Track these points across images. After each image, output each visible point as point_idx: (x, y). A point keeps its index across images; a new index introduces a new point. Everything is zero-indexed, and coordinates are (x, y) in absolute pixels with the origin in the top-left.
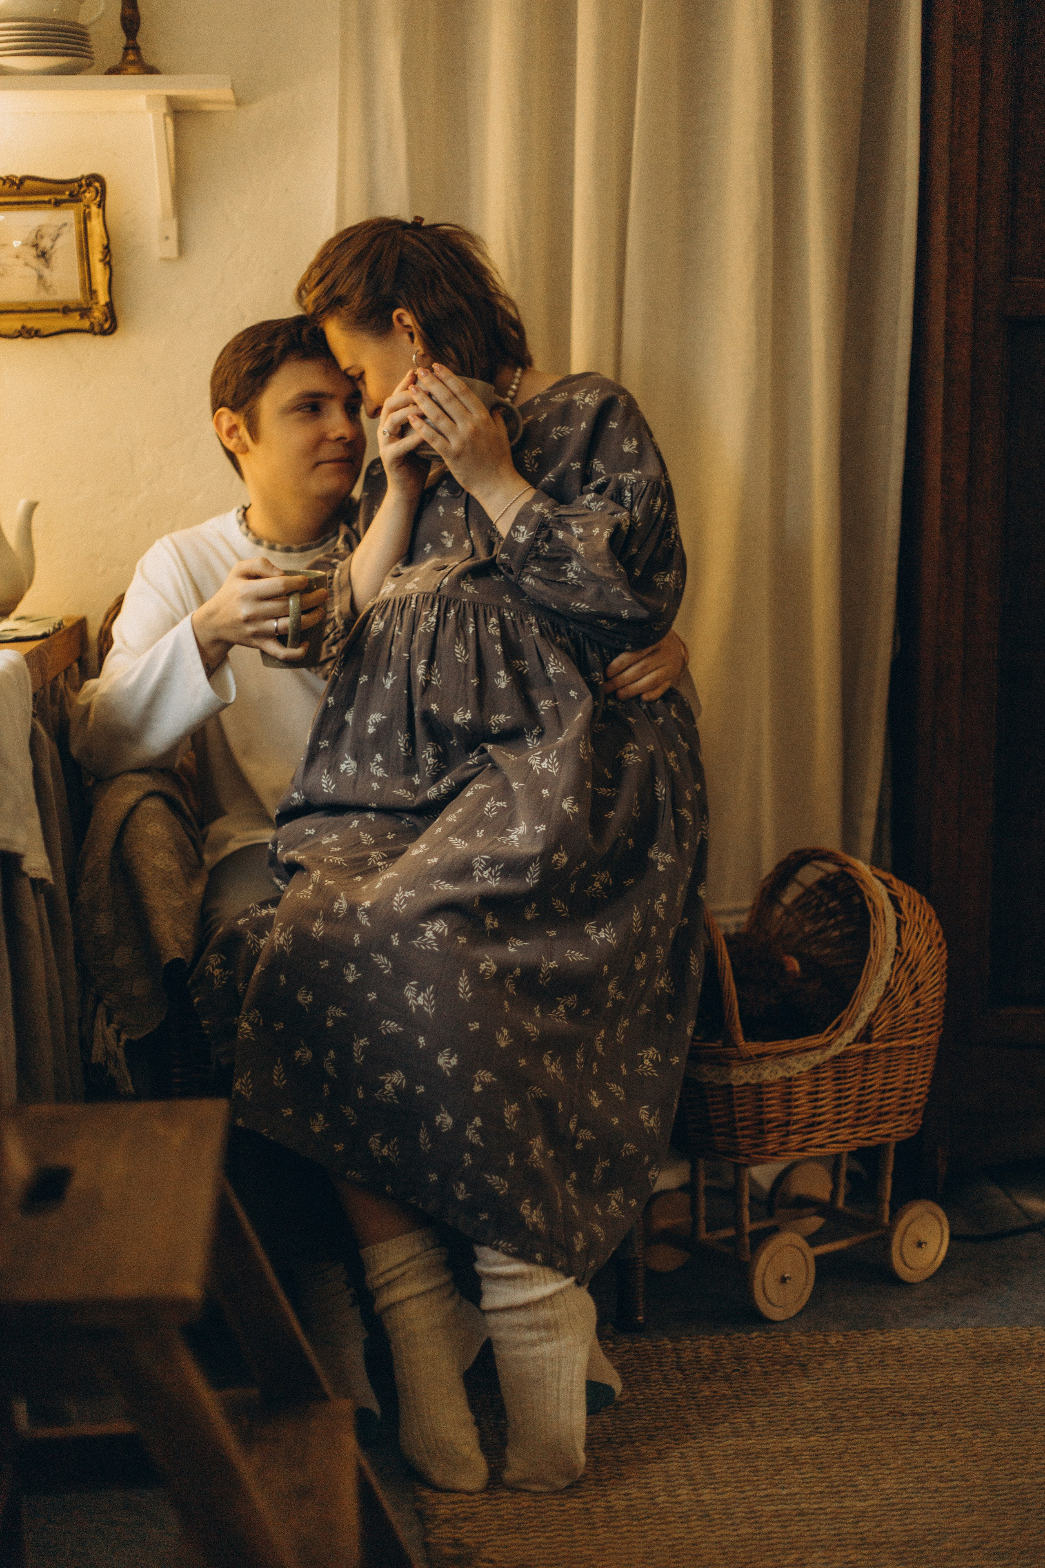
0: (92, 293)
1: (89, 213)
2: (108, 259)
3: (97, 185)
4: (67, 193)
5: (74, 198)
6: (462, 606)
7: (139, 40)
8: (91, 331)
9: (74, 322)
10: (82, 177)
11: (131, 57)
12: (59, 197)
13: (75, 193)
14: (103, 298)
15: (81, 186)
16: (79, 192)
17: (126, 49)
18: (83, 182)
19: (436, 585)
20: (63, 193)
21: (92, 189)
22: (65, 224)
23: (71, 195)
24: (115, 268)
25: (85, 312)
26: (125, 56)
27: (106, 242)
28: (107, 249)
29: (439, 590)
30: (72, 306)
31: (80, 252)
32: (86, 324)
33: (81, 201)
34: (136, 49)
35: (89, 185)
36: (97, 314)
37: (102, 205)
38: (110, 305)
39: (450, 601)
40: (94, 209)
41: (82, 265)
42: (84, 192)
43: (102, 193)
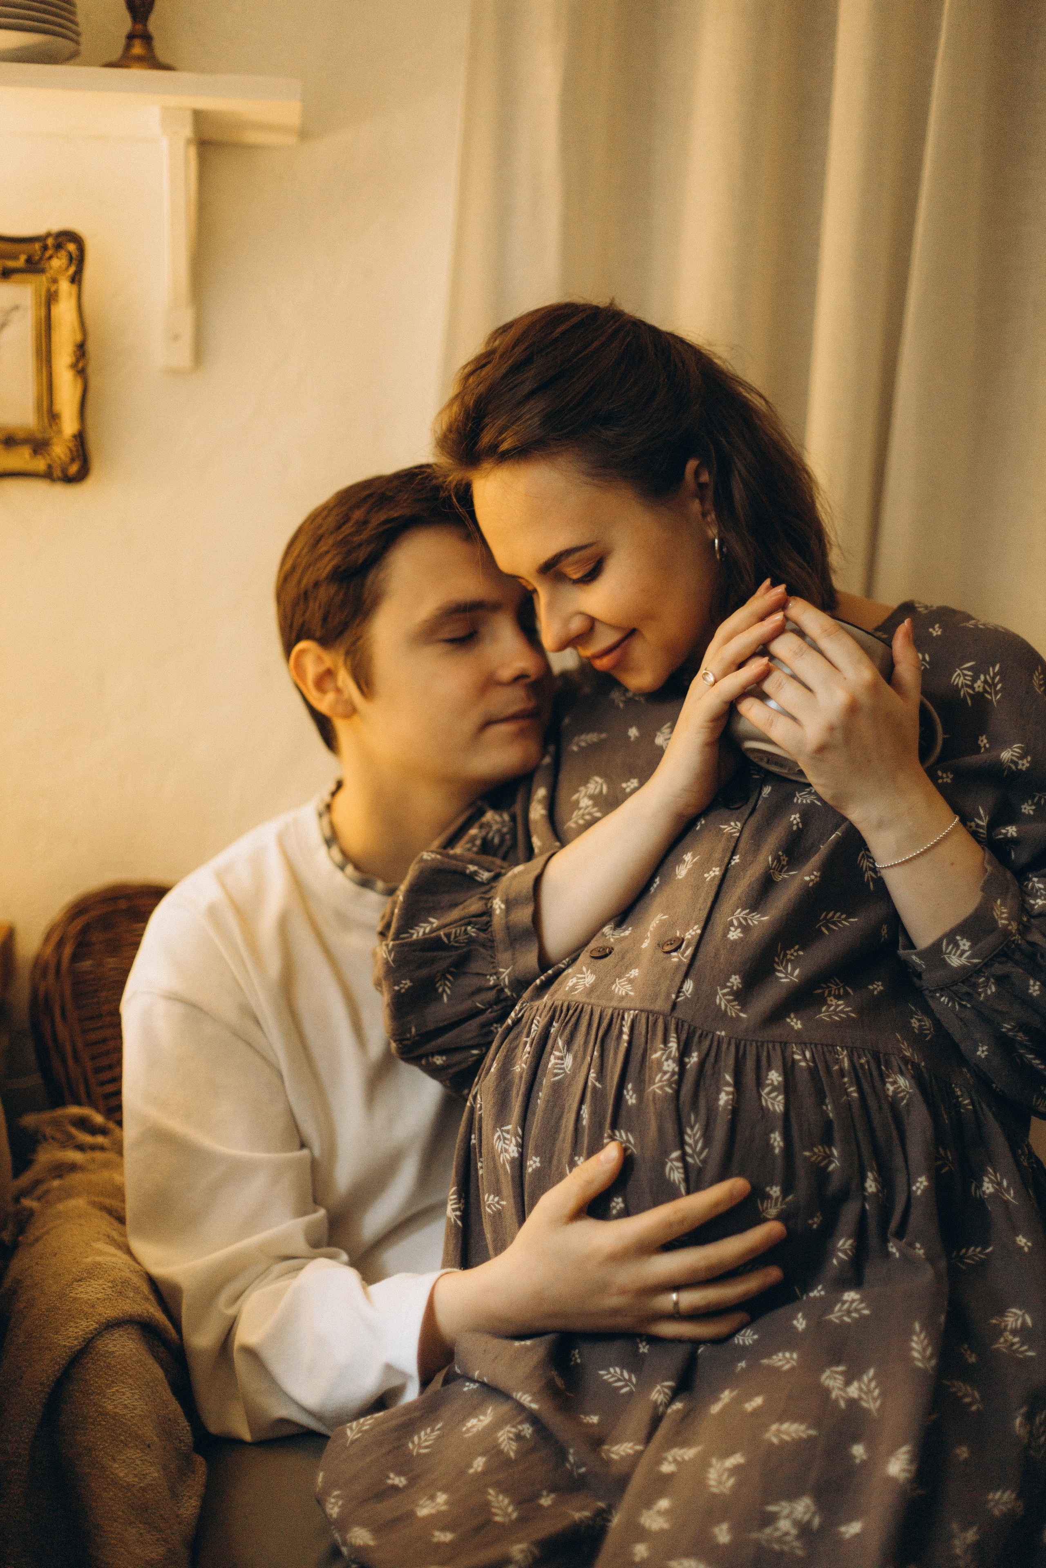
0: (53, 417)
1: (56, 292)
2: (81, 365)
3: (72, 247)
4: (23, 258)
5: (34, 266)
6: (715, 1043)
7: (154, 24)
8: (48, 475)
9: (21, 459)
10: (49, 235)
11: (138, 49)
12: (11, 264)
13: (37, 258)
14: (69, 426)
15: (45, 248)
16: (41, 259)
17: (131, 37)
18: (50, 242)
19: (668, 995)
20: (15, 257)
21: (63, 254)
22: (16, 308)
23: (29, 260)
24: (93, 381)
25: (39, 446)
26: (128, 47)
27: (79, 338)
28: (81, 350)
29: (674, 1005)
30: (21, 435)
31: (38, 352)
32: (40, 465)
33: (42, 271)
34: (147, 38)
35: (59, 247)
36: (60, 450)
37: (76, 279)
38: (80, 438)
39: (694, 1032)
40: (65, 286)
41: (39, 371)
42: (50, 257)
43: (79, 260)
